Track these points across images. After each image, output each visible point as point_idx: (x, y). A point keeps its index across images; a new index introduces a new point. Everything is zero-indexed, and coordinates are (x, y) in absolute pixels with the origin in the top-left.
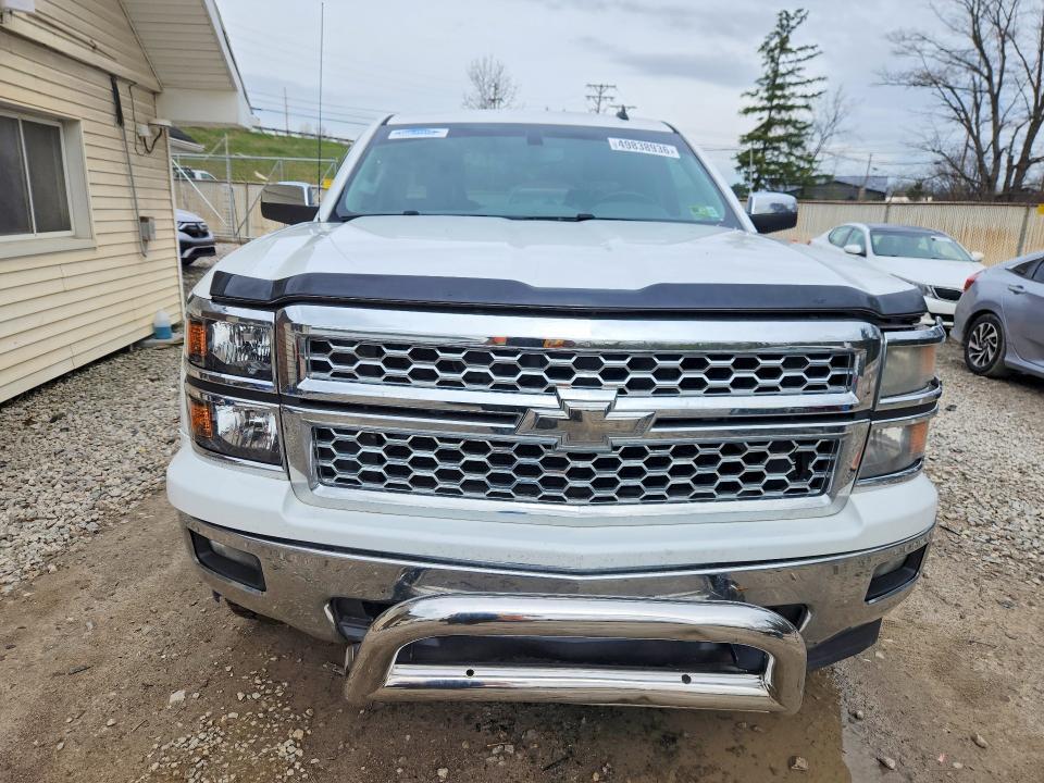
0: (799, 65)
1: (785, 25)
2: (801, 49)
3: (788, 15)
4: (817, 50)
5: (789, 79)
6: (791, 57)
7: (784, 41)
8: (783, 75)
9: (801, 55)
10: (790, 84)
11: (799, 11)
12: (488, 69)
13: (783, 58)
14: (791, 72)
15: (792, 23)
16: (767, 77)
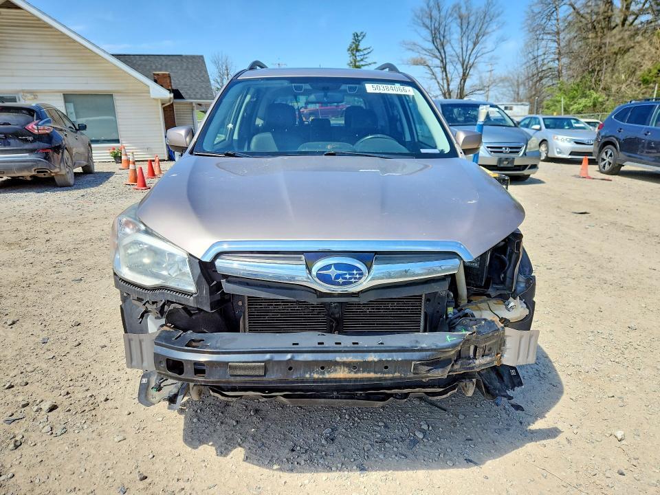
0: (365, 56)
1: (357, 38)
2: (365, 49)
3: (357, 35)
4: (371, 49)
5: (362, 63)
6: (362, 53)
7: (357, 46)
8: (359, 61)
9: (366, 52)
10: (362, 65)
11: (362, 33)
12: (220, 57)
13: (358, 54)
14: (362, 60)
15: (360, 38)
16: (352, 63)
